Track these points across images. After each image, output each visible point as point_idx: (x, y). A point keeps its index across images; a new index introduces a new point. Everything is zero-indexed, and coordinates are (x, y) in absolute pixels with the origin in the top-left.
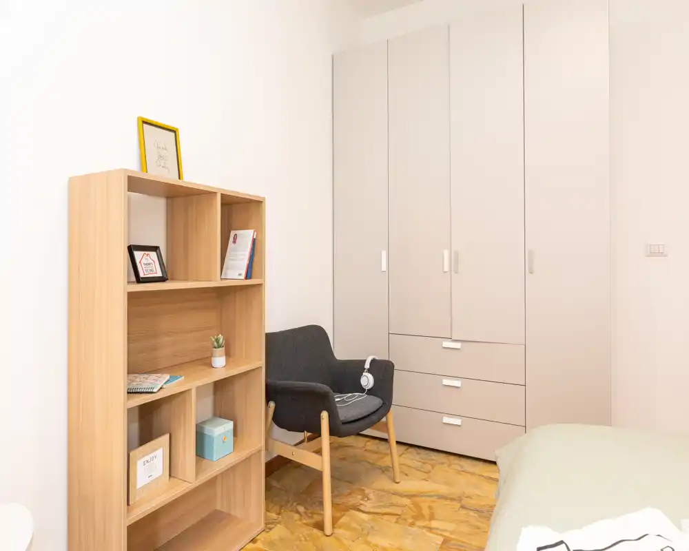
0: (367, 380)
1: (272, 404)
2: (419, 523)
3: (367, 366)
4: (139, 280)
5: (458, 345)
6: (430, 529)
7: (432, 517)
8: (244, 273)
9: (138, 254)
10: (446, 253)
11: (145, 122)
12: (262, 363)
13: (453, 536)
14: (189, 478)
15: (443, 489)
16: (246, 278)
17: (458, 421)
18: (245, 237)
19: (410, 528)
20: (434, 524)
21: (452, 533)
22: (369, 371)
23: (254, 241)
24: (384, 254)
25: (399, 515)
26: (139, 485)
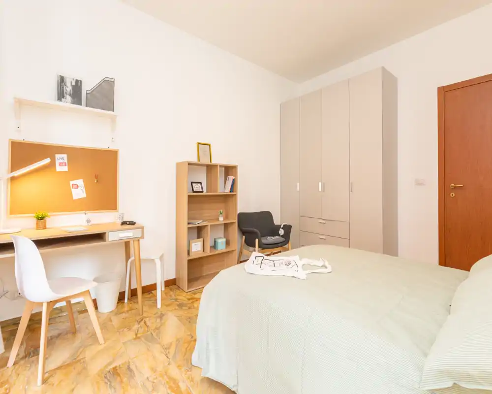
0: (282, 232)
1: (244, 237)
3: (282, 226)
4: (194, 192)
5: (324, 222)
8: (229, 190)
9: (194, 185)
10: (320, 184)
11: (199, 144)
12: (236, 221)
14: (208, 252)
16: (230, 192)
18: (231, 178)
22: (282, 228)
23: (234, 180)
24: (298, 184)
26: (193, 250)
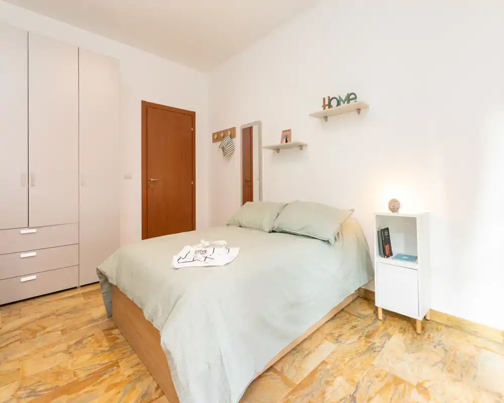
2: (38, 335)
5: (35, 230)
6: (48, 332)
7: (44, 328)
13: (64, 327)
15: (39, 316)
17: (34, 277)
19: (34, 340)
20: (48, 330)
21: (63, 326)
25: (20, 339)
